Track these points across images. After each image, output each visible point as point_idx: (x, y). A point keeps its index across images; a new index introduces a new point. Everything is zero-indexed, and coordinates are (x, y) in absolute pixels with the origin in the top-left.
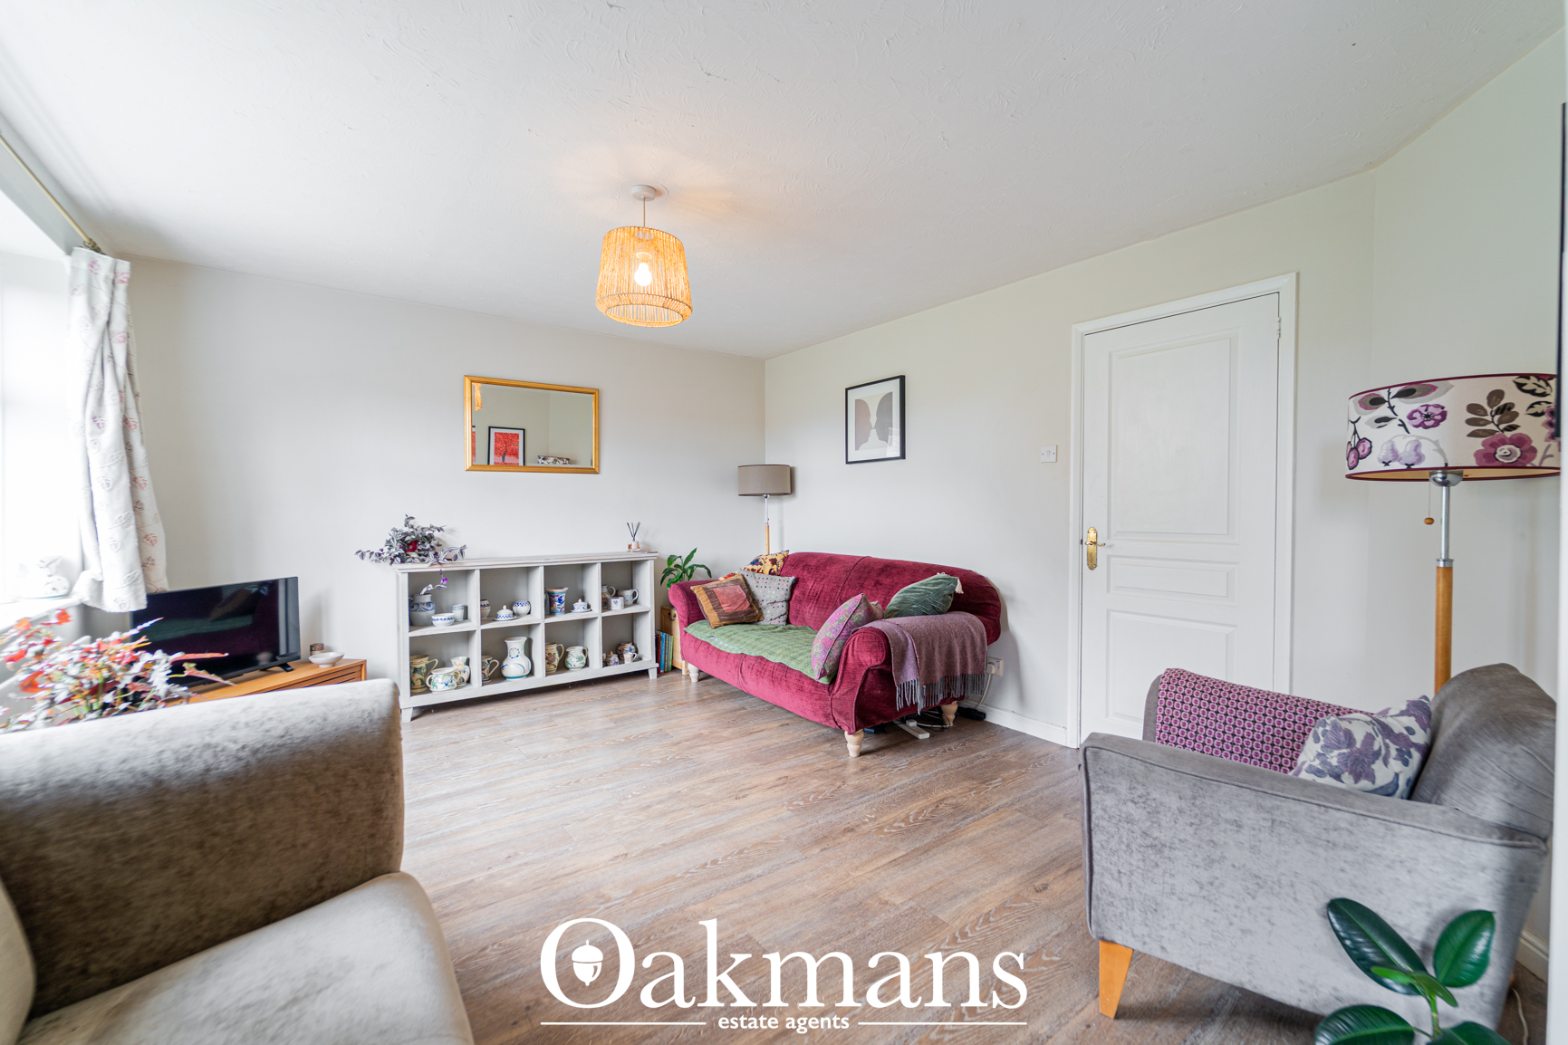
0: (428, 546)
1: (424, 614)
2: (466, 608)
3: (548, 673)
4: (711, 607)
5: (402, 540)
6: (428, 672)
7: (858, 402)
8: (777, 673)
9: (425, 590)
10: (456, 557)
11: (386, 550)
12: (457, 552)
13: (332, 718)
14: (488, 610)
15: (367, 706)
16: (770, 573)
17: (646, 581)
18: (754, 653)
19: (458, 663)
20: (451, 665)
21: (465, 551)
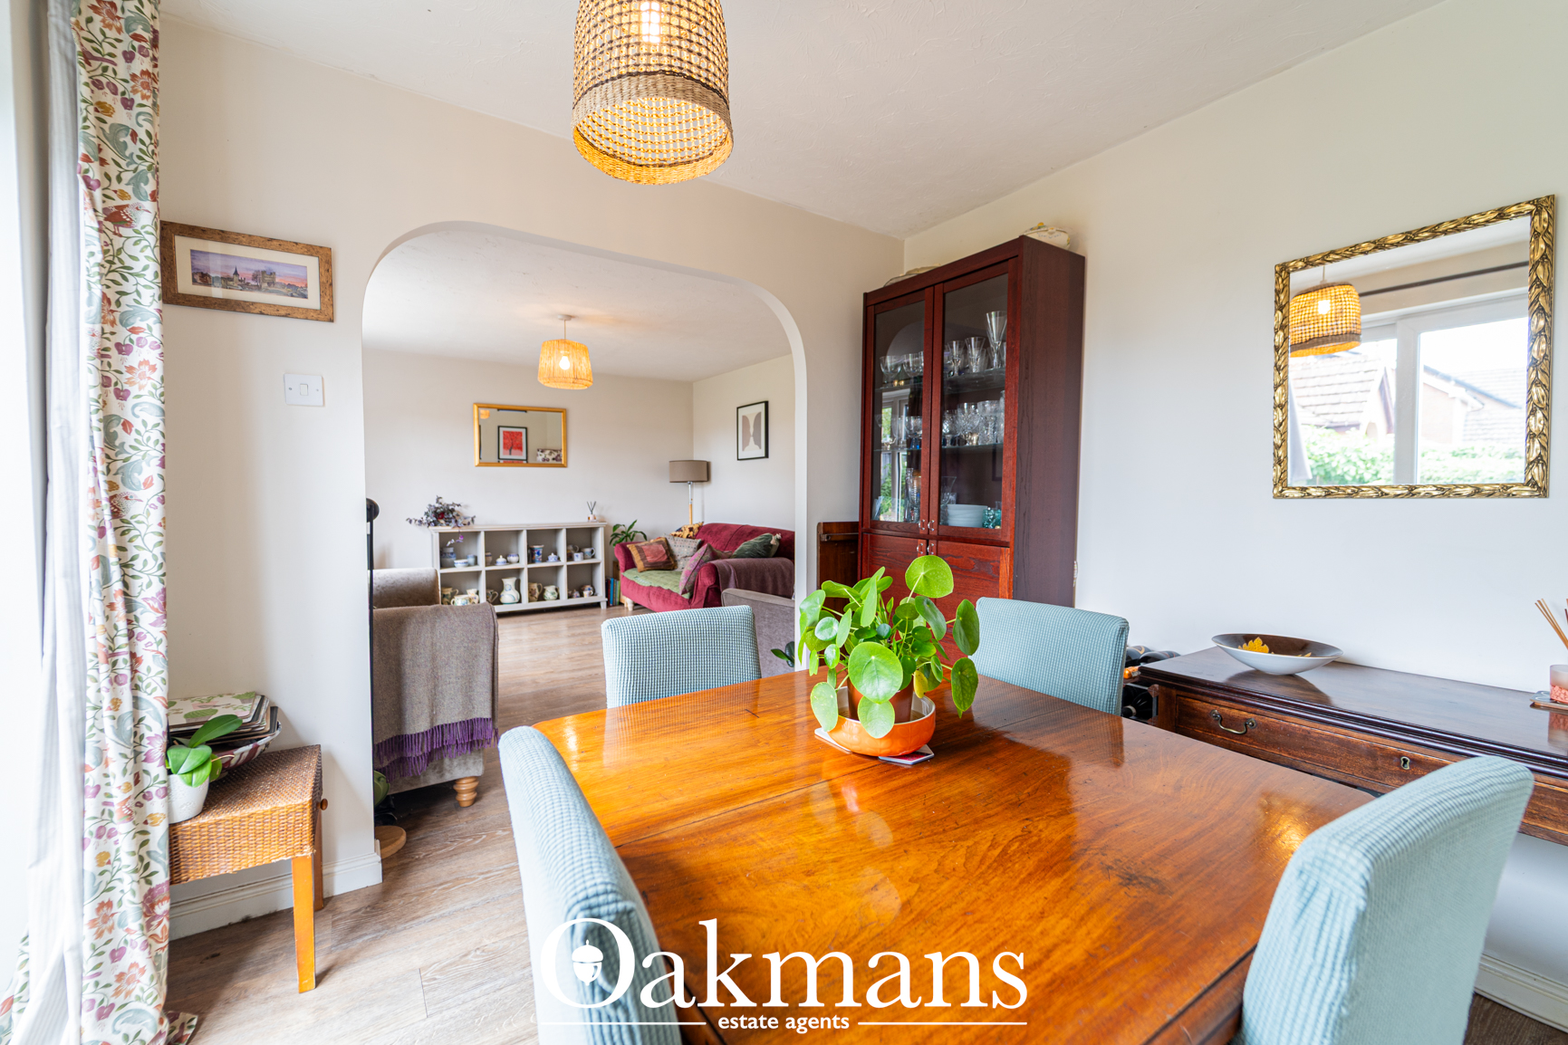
0: (451, 516)
1: (449, 560)
2: (476, 558)
3: (530, 601)
4: (639, 558)
5: (435, 512)
6: (452, 597)
7: (744, 418)
8: (666, 595)
9: (449, 543)
10: (469, 523)
11: (425, 518)
12: (470, 520)
13: (411, 579)
14: (490, 559)
15: (425, 576)
16: (687, 537)
17: (599, 541)
18: (656, 586)
19: (471, 593)
20: (466, 594)
21: (475, 519)
